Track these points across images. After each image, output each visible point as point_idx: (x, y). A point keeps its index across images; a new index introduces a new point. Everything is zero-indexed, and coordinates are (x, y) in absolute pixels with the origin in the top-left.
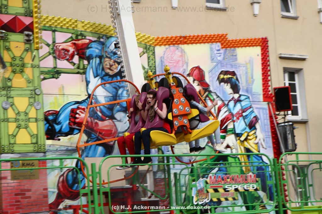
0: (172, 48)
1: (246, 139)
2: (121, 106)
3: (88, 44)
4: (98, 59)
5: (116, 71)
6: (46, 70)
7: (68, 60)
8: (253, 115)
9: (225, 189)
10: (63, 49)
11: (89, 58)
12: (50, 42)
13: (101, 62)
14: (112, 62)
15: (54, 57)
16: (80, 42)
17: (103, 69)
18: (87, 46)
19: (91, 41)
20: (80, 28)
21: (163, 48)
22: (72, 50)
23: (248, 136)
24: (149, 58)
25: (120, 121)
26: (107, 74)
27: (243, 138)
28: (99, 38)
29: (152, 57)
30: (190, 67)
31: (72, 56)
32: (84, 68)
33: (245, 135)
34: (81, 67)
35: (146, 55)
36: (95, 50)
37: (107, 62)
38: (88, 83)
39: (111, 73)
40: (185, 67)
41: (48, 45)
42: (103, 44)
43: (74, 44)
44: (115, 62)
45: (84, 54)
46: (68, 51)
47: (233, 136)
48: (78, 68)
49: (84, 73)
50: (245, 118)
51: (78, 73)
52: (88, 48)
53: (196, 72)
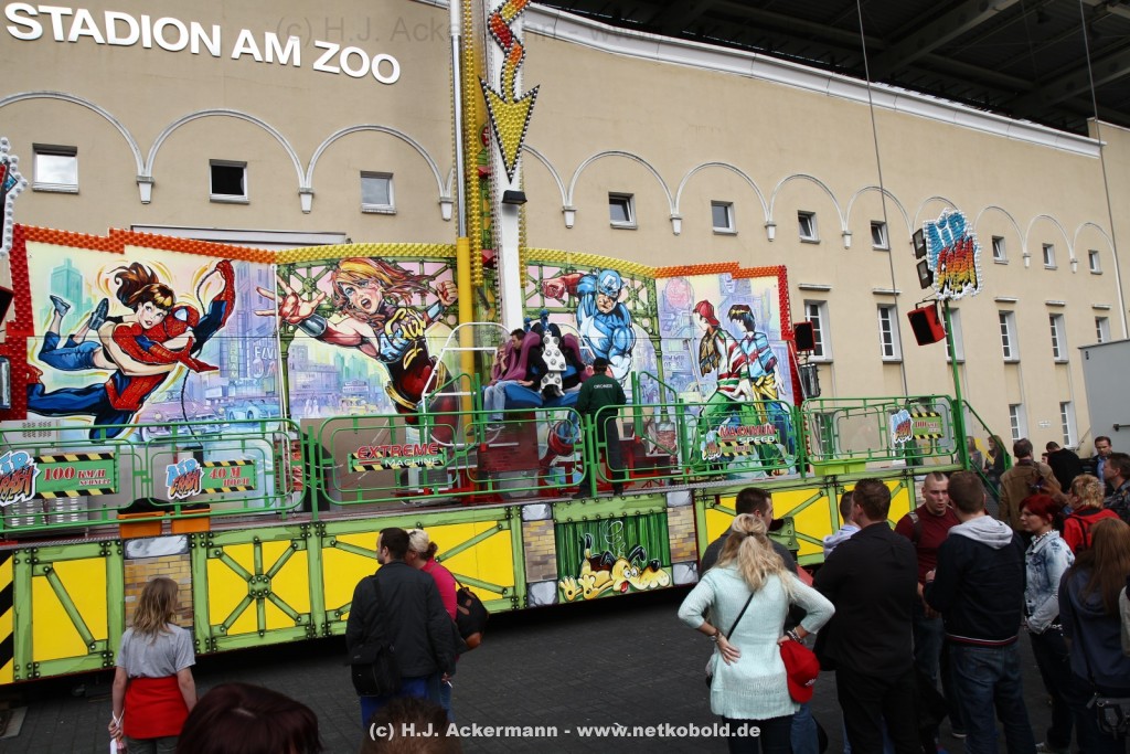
0: (675, 280)
1: (762, 384)
2: (618, 349)
3: (579, 279)
4: (590, 296)
5: (611, 309)
6: (533, 310)
7: (556, 298)
8: (771, 356)
9: (739, 443)
10: (551, 286)
11: (580, 295)
12: (537, 278)
13: (594, 299)
14: (606, 299)
15: (542, 295)
16: (570, 277)
17: (596, 307)
18: (578, 281)
19: (582, 275)
20: (569, 261)
21: (665, 280)
22: (561, 286)
23: (765, 380)
24: (648, 292)
25: (617, 366)
26: (601, 313)
27: (758, 383)
28: (591, 271)
29: (652, 291)
30: (696, 302)
31: (562, 293)
32: (576, 307)
33: (762, 379)
34: (572, 305)
35: (645, 289)
36: (588, 285)
37: (601, 299)
38: (579, 323)
39: (606, 311)
40: (690, 302)
41: (535, 282)
42: (596, 278)
43: (564, 279)
44: (610, 298)
45: (574, 290)
46: (557, 287)
47: (747, 380)
48: (569, 306)
49: (576, 312)
50: (760, 360)
51: (568, 312)
52: (579, 283)
53: (704, 307)
